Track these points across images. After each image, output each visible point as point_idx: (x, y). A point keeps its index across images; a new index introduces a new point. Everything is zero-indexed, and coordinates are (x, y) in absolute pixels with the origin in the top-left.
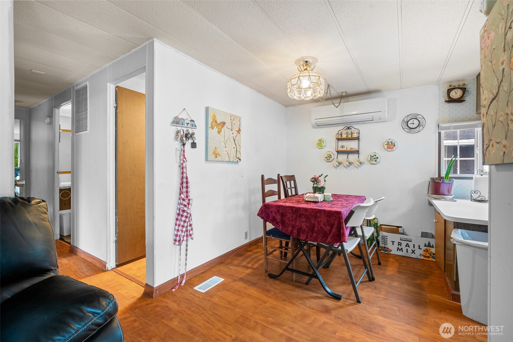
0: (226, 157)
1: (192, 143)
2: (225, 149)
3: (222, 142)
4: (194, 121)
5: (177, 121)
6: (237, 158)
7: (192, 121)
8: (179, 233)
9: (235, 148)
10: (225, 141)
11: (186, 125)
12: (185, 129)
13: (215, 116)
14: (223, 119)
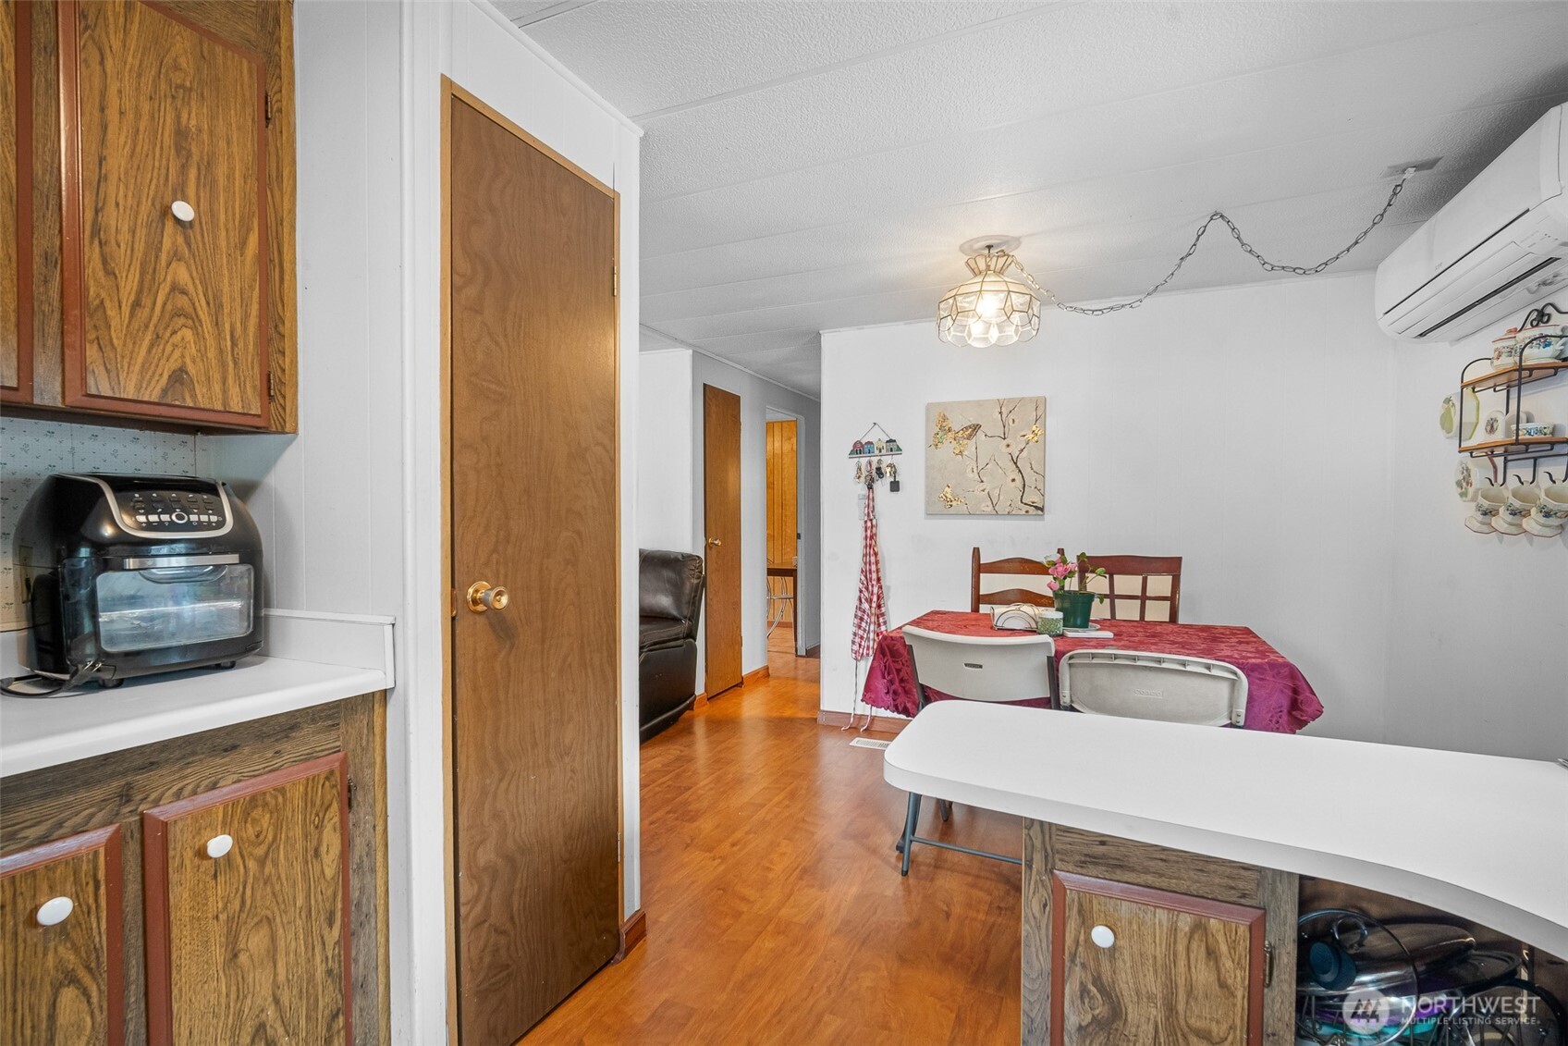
0: (983, 505)
1: (891, 482)
2: (982, 486)
3: (969, 470)
4: (895, 441)
5: (859, 449)
6: (1026, 504)
7: (891, 441)
8: (861, 632)
9: (1017, 481)
10: (980, 468)
11: (877, 452)
12: (875, 460)
13: (945, 419)
14: (971, 419)
